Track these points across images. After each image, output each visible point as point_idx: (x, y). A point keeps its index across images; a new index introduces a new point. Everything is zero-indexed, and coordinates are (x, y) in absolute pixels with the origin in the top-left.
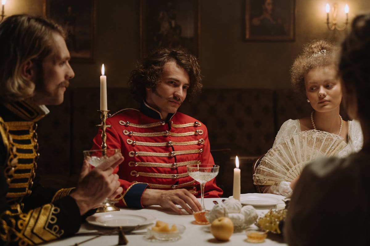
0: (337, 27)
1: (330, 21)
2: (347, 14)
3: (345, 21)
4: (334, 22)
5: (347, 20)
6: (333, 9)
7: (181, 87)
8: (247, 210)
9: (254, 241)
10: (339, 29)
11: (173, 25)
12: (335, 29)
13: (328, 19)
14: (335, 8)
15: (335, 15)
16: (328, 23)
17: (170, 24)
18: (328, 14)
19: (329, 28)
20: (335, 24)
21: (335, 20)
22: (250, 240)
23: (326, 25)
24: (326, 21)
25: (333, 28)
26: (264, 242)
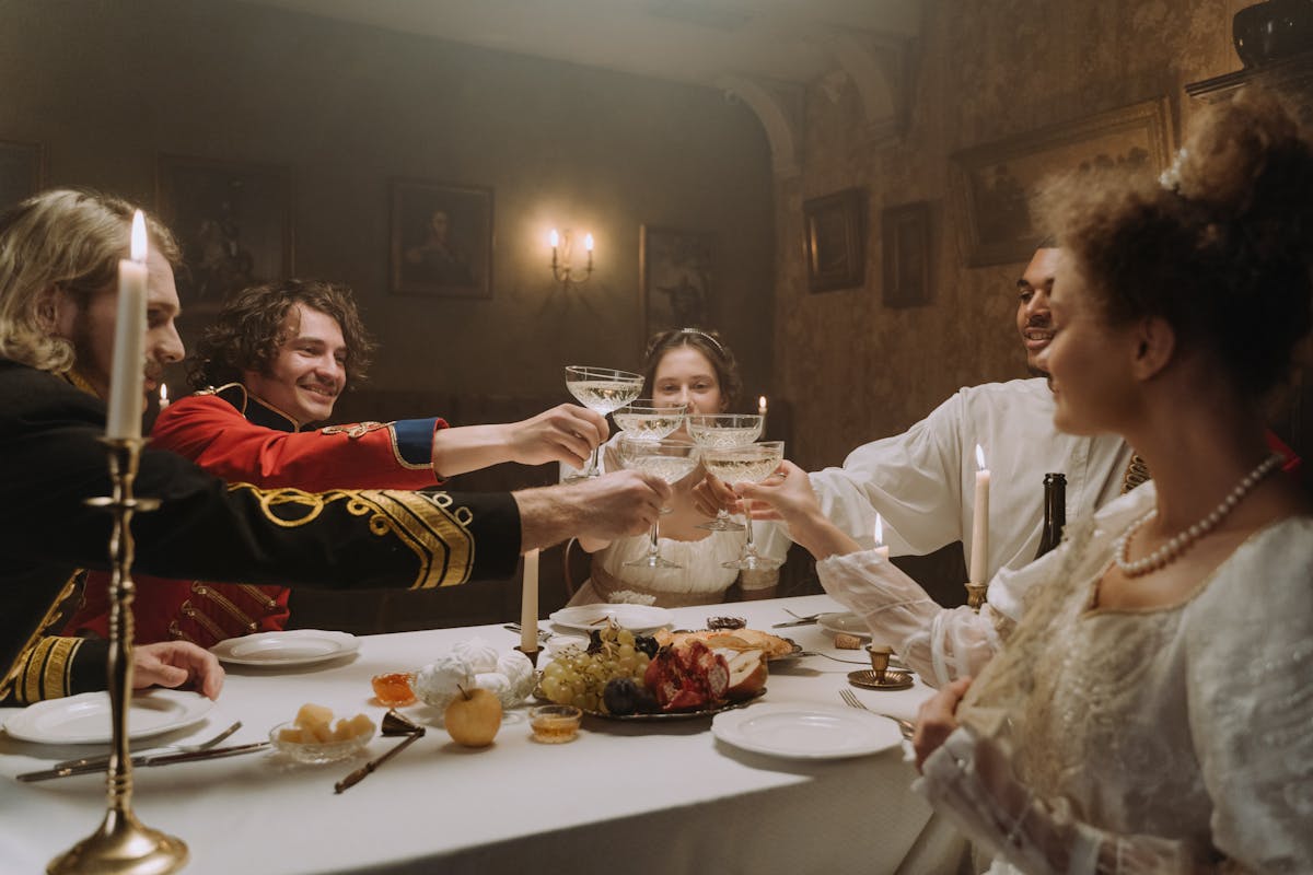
0: (570, 275)
1: (559, 262)
2: (590, 252)
3: (586, 265)
4: (566, 266)
5: (590, 263)
6: (564, 241)
7: (330, 355)
8: (512, 662)
9: (558, 739)
10: (575, 280)
11: (234, 251)
12: (567, 279)
13: (555, 259)
14: (567, 238)
15: (567, 253)
16: (555, 267)
17: (227, 248)
18: (555, 251)
19: (557, 276)
20: (567, 270)
21: (567, 262)
22: (540, 738)
23: (551, 270)
24: (551, 263)
25: (564, 277)
26: (576, 737)
